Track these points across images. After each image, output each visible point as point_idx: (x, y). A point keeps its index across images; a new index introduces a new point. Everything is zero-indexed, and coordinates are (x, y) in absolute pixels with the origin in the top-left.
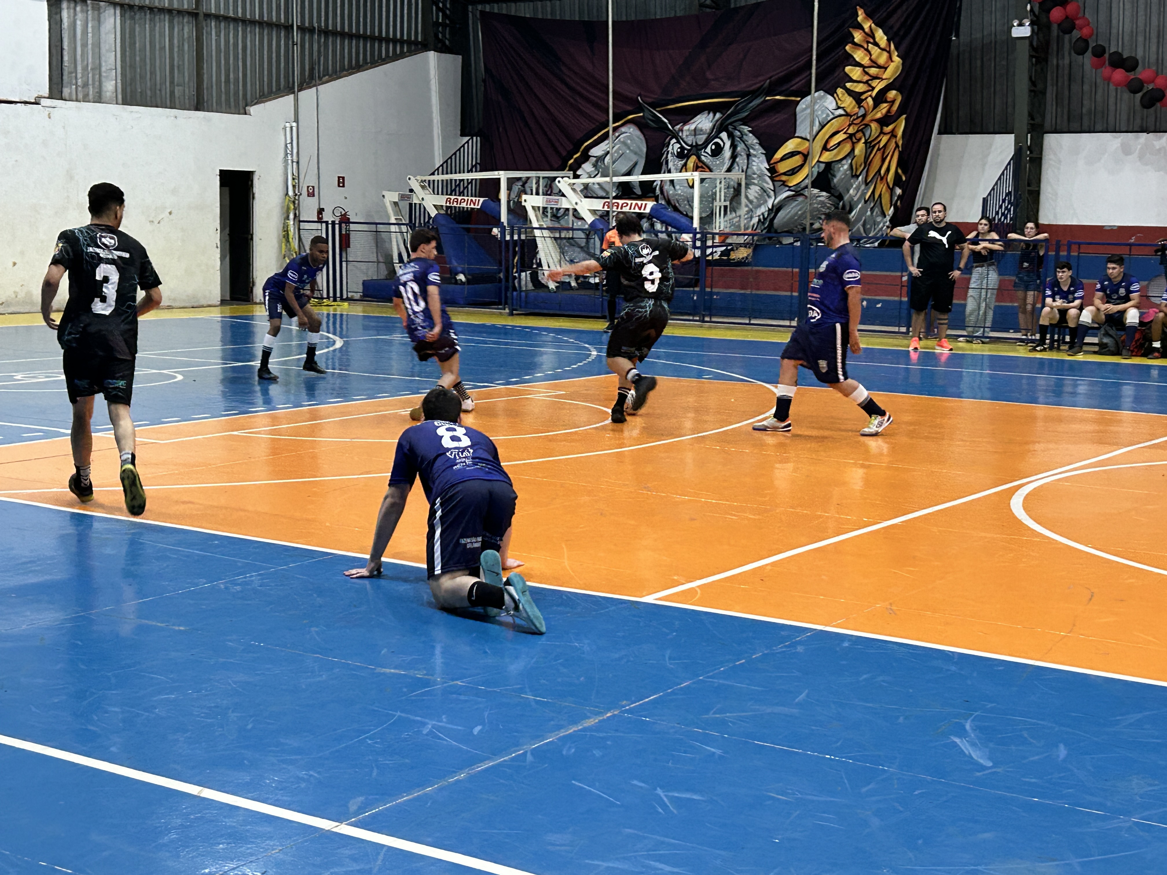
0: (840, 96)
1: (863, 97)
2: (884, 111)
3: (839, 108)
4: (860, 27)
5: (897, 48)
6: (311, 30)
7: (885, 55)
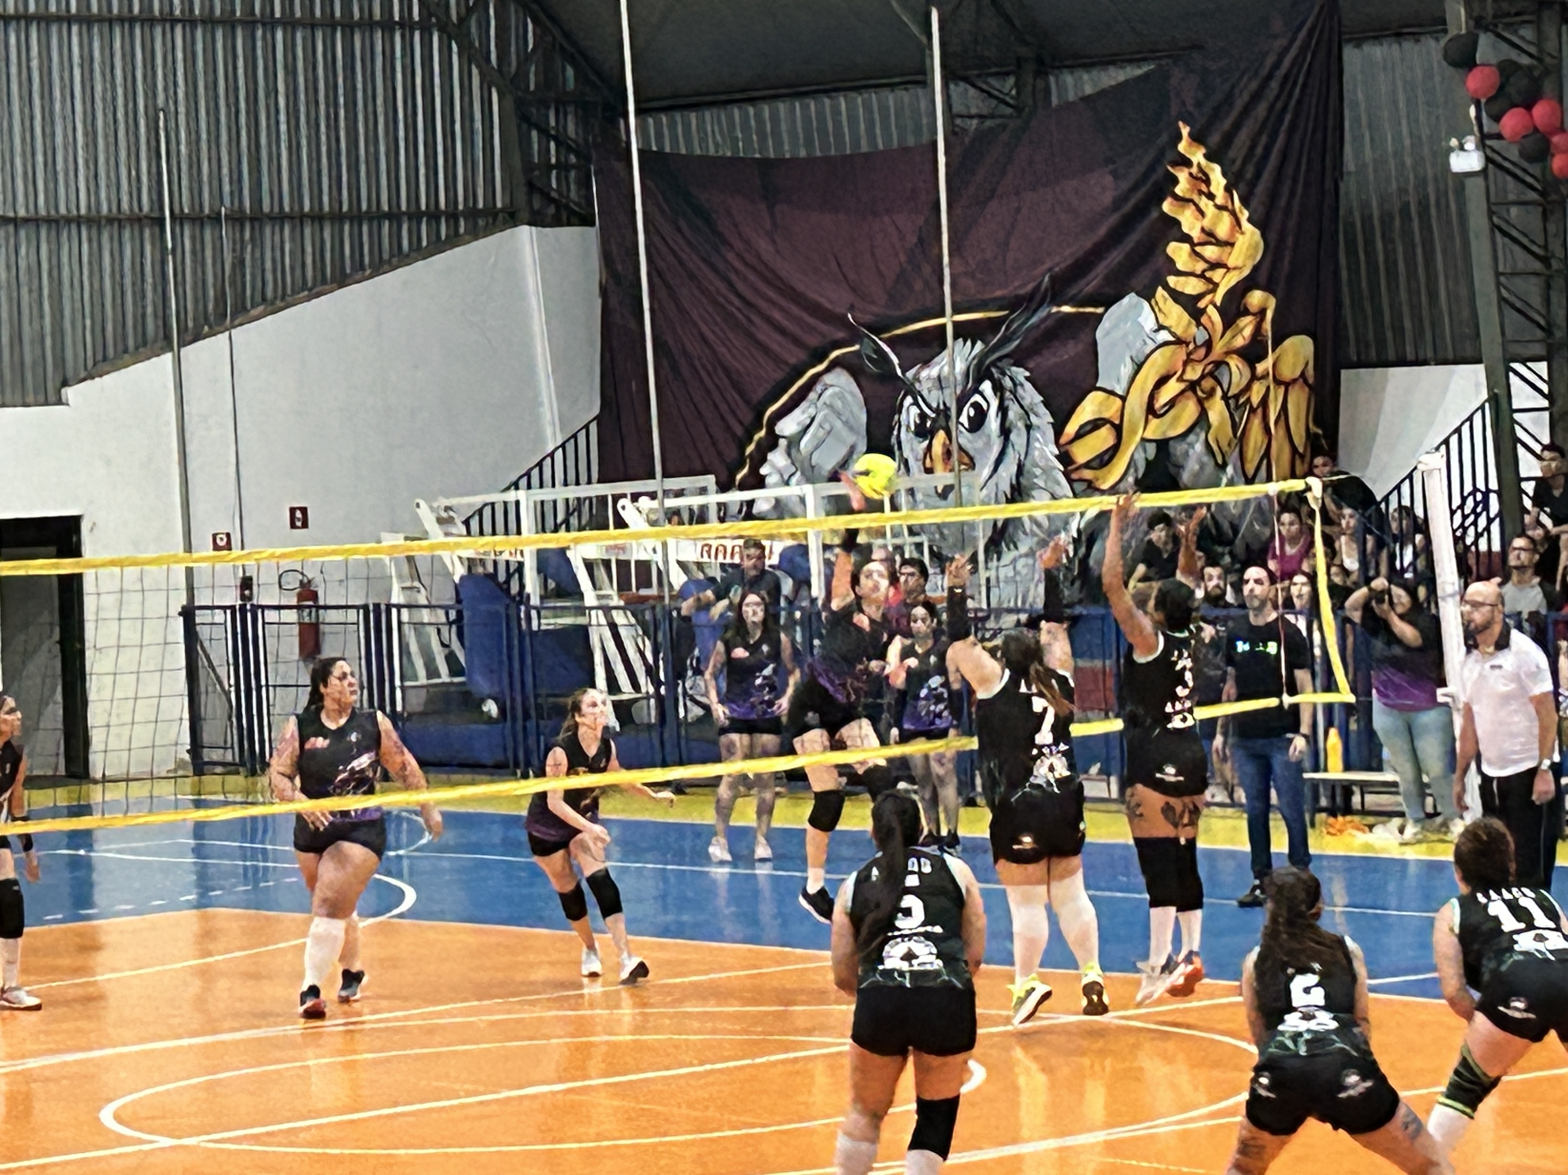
0: (1161, 304)
1: (1201, 304)
2: (1248, 332)
3: (1161, 327)
4: (1187, 163)
5: (1245, 202)
6: (215, 218)
7: (1226, 217)
